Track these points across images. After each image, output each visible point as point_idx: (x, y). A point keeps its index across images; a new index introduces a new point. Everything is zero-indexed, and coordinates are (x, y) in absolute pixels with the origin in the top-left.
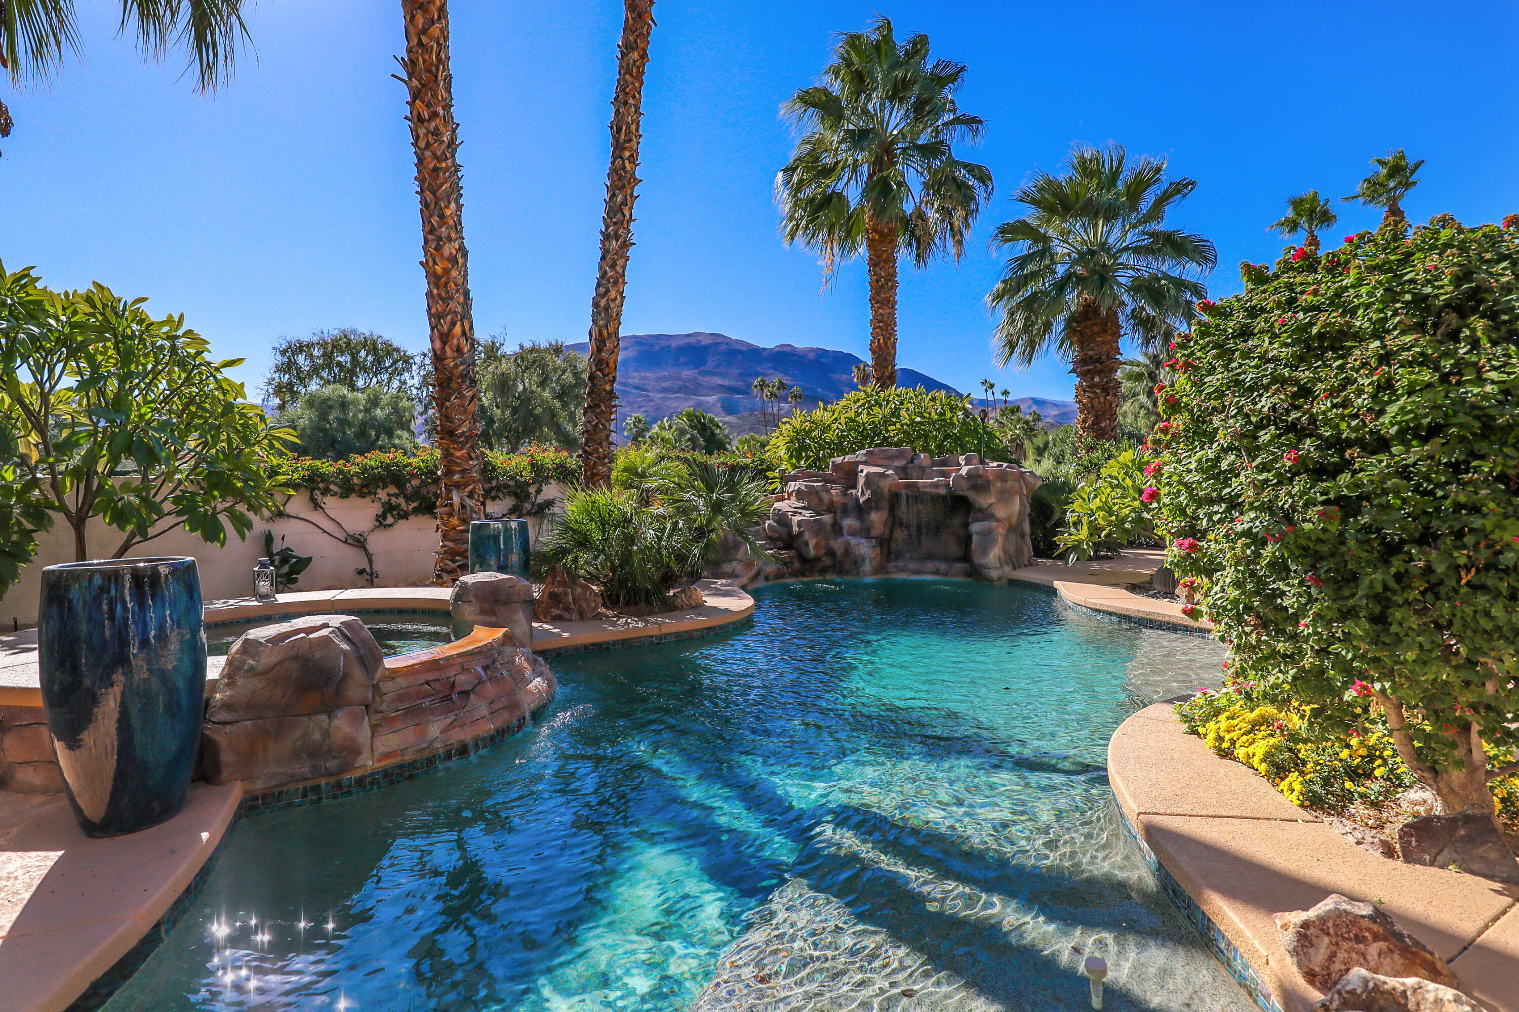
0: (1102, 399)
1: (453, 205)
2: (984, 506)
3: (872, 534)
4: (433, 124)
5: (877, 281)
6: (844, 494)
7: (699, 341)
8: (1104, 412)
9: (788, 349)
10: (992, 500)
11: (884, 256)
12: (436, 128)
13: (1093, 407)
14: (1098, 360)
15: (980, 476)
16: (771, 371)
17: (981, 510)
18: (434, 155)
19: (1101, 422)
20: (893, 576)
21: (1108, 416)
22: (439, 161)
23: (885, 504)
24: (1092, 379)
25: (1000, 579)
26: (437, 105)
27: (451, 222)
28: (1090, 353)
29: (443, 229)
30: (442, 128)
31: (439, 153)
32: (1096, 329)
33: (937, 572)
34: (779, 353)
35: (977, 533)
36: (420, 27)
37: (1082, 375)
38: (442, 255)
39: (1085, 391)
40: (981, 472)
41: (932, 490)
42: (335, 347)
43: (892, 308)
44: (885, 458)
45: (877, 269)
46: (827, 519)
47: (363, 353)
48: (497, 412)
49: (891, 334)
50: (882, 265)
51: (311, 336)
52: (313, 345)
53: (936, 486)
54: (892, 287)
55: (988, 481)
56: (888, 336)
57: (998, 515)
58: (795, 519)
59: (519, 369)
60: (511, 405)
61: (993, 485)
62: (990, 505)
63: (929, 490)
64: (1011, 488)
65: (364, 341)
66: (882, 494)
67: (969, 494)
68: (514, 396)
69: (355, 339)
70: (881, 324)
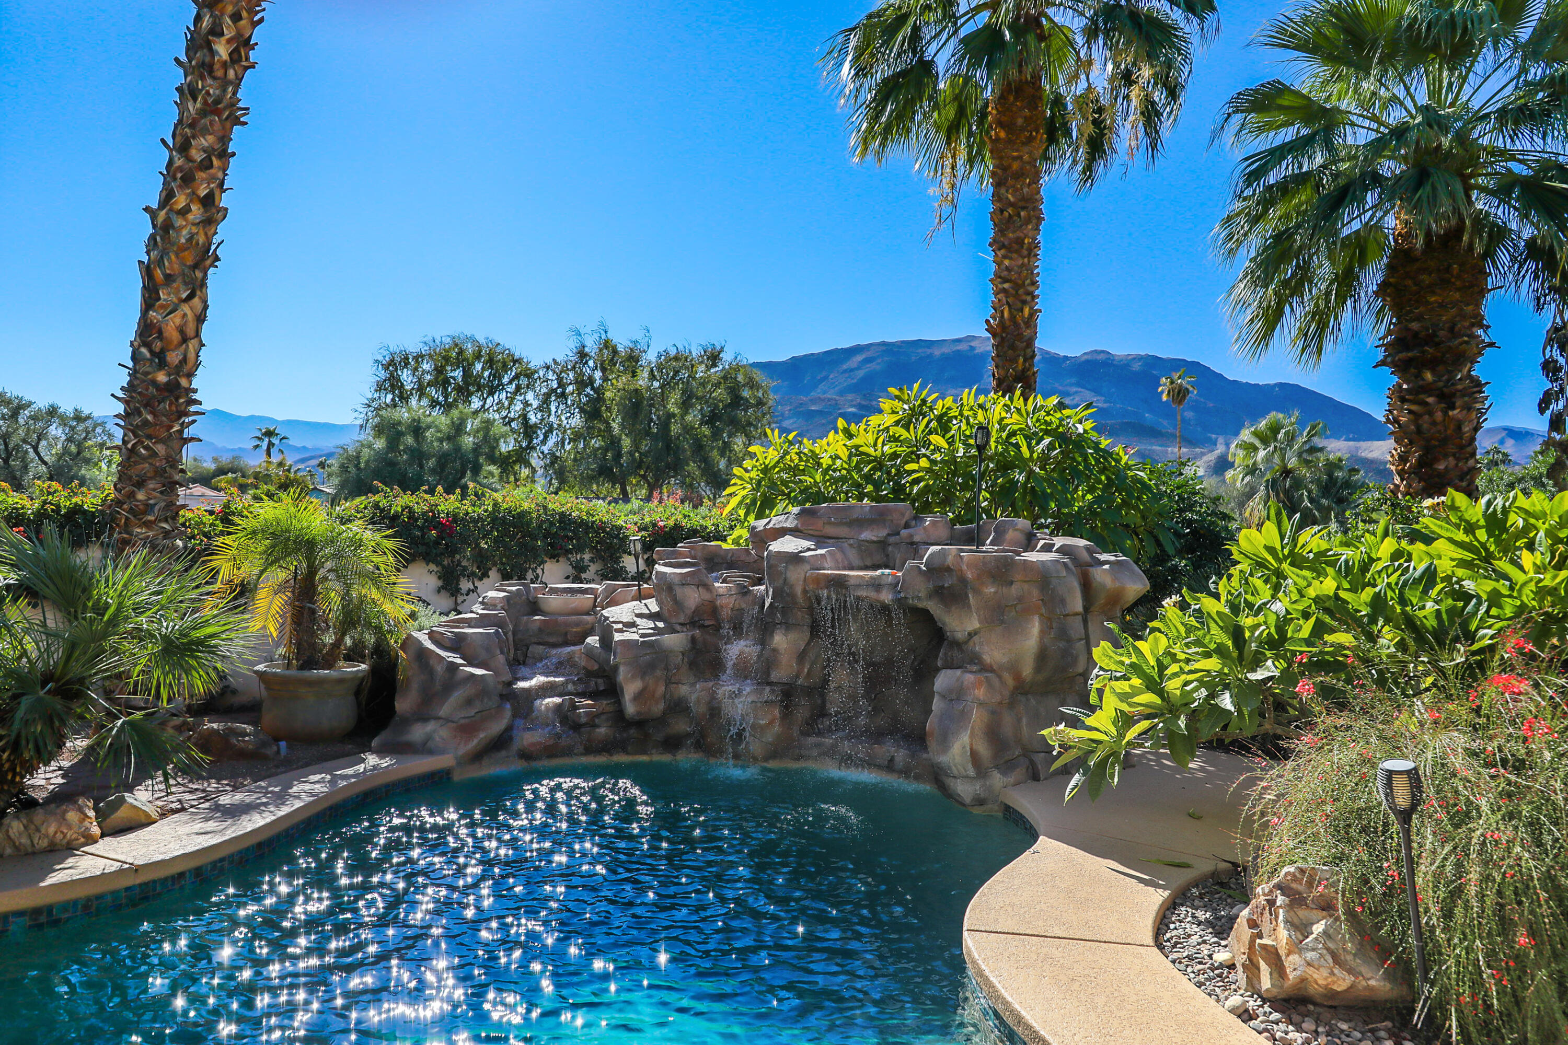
0: (1439, 416)
2: (960, 636)
3: (775, 676)
5: (1002, 211)
6: (744, 592)
7: (972, 348)
8: (1444, 441)
9: (1102, 357)
10: (974, 624)
11: (1015, 166)
13: (1419, 431)
14: (1430, 339)
15: (948, 569)
16: (1074, 389)
17: (956, 644)
19: (1436, 460)
20: (811, 765)
21: (1451, 449)
23: (801, 616)
24: (1418, 376)
25: (980, 802)
28: (1415, 326)
32: (1426, 279)
33: (890, 766)
34: (1087, 362)
35: (939, 693)
37: (1401, 368)
39: (1403, 400)
40: (950, 560)
41: (873, 594)
42: (447, 359)
43: (1029, 256)
44: (841, 524)
45: (1003, 191)
46: (675, 641)
47: (478, 367)
48: (626, 442)
49: (1024, 302)
50: (1010, 182)
51: (421, 345)
52: (422, 356)
53: (876, 585)
54: (1028, 221)
55: (963, 580)
56: (1019, 305)
57: (987, 659)
58: (617, 637)
59: (656, 384)
60: (648, 433)
61: (977, 592)
62: (971, 635)
63: (863, 593)
64: (1020, 599)
65: (480, 351)
66: (793, 596)
67: (934, 607)
68: (651, 420)
69: (470, 348)
70: (1006, 286)
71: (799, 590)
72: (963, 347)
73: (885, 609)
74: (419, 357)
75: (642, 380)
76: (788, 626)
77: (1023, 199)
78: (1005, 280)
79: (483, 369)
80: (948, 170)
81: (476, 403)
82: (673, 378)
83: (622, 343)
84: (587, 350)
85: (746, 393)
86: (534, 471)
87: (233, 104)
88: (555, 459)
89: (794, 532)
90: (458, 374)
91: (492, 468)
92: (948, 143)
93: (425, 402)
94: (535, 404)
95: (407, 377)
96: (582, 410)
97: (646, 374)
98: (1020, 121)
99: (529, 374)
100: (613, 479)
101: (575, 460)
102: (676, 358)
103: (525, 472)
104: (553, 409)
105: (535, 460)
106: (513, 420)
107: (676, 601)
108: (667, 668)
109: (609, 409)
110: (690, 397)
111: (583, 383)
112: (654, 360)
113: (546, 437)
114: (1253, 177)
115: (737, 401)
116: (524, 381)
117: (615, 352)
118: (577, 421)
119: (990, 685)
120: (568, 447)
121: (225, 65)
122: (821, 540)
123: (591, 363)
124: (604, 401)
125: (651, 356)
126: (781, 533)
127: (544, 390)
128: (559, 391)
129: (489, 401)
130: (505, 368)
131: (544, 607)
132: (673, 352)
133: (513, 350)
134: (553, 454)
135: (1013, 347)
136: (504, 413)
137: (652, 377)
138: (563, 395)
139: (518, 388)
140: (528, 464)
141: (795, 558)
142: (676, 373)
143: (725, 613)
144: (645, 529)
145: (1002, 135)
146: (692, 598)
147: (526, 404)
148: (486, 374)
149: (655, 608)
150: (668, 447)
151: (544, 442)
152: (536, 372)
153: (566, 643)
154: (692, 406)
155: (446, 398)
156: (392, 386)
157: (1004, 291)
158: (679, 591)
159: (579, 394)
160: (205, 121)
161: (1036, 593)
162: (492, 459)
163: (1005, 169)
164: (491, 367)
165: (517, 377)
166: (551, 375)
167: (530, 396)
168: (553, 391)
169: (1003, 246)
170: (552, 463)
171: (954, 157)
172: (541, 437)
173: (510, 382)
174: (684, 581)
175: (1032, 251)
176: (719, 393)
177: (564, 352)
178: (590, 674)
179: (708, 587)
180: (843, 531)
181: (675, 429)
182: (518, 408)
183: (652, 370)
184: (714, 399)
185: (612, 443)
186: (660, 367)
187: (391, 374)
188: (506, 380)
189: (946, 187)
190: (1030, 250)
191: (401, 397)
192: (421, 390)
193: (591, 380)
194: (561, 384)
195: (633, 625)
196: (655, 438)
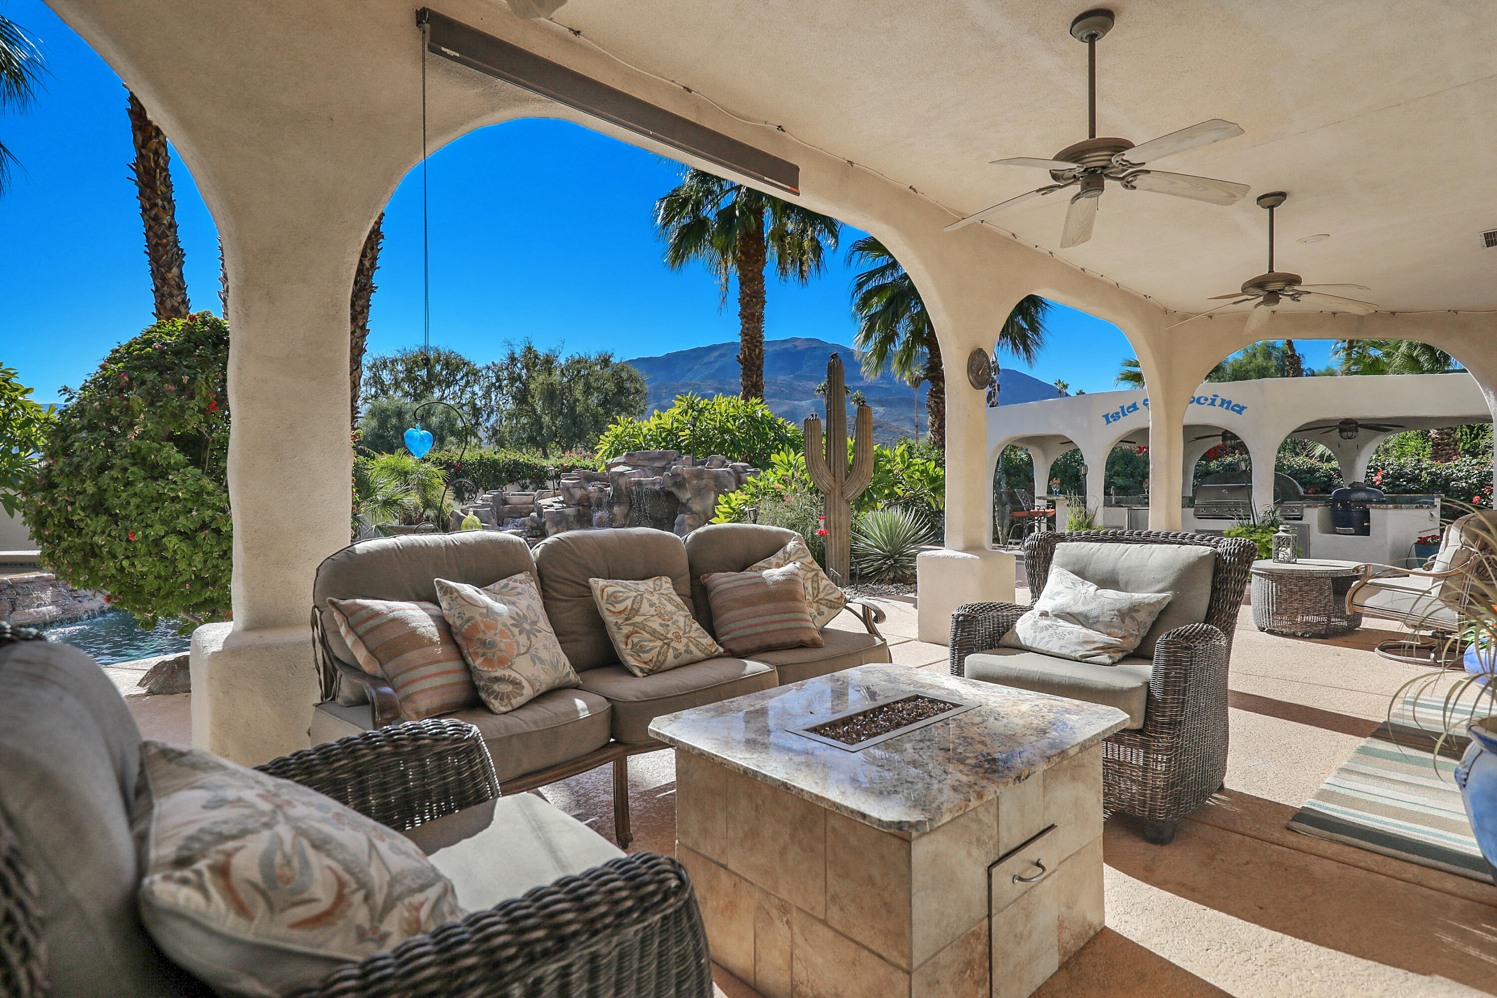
1: (175, 270)
2: (684, 501)
4: (153, 212)
6: (601, 490)
7: (795, 347)
10: (688, 496)
12: (156, 215)
15: (679, 474)
17: (684, 505)
18: (156, 235)
22: (160, 239)
23: (625, 498)
26: (156, 198)
27: (173, 282)
29: (165, 288)
30: (161, 214)
31: (159, 233)
35: (676, 524)
36: (140, 142)
38: (165, 308)
40: (679, 471)
41: (652, 487)
42: (415, 362)
43: (758, 322)
44: (645, 460)
45: (744, 288)
46: (571, 511)
47: (438, 368)
48: (546, 419)
49: (756, 346)
50: (748, 283)
51: (396, 352)
52: (396, 360)
53: (654, 483)
54: (757, 303)
55: (684, 478)
56: (753, 348)
57: (694, 509)
58: (545, 510)
59: (565, 380)
60: (561, 413)
61: (689, 483)
62: (688, 500)
63: (649, 487)
64: (706, 486)
65: (440, 357)
66: (621, 490)
67: (674, 490)
68: (563, 404)
69: (432, 355)
70: (747, 337)
71: (624, 488)
72: (789, 346)
73: (657, 492)
74: (394, 361)
75: (556, 377)
76: (620, 503)
77: (754, 292)
78: (746, 335)
79: (442, 369)
80: (723, 271)
81: (437, 394)
82: (577, 375)
83: (541, 350)
84: (516, 356)
85: (627, 385)
86: (481, 440)
87: (371, 286)
88: (495, 432)
89: (624, 464)
90: (424, 373)
91: (452, 439)
92: (723, 256)
93: (399, 393)
94: (480, 393)
95: (386, 376)
96: (513, 398)
97: (558, 373)
98: (752, 251)
99: (475, 373)
100: (537, 445)
101: (510, 432)
102: (579, 362)
103: (474, 441)
104: (493, 397)
105: (481, 433)
106: (464, 405)
107: (571, 495)
108: (567, 522)
109: (533, 397)
110: (589, 388)
111: (513, 379)
112: (563, 363)
113: (489, 416)
114: (860, 286)
115: (621, 390)
116: (471, 378)
117: (536, 357)
118: (510, 406)
119: (694, 518)
120: (504, 424)
121: (368, 269)
122: (635, 467)
123: (519, 365)
124: (529, 391)
125: (562, 360)
126: (618, 464)
127: (486, 384)
128: (497, 384)
129: (447, 392)
130: (458, 369)
131: (510, 502)
132: (577, 357)
133: (463, 356)
134: (494, 429)
135: (750, 370)
136: (457, 401)
137: (563, 374)
138: (500, 387)
139: (468, 382)
140: (476, 436)
141: (622, 474)
142: (579, 372)
143: (593, 501)
144: (557, 467)
145: (743, 258)
146: (578, 493)
147: (474, 393)
148: (444, 373)
149: (561, 498)
150: (574, 423)
151: (487, 420)
152: (480, 371)
153: (521, 517)
154: (592, 394)
155: (415, 390)
156: (375, 382)
157: (746, 340)
158: (572, 490)
159: (512, 386)
160: (361, 294)
161: (712, 482)
162: (453, 433)
163: (745, 276)
164: (447, 368)
165: (467, 375)
166: (490, 374)
167: (476, 388)
168: (493, 384)
169: (745, 317)
170: (494, 435)
171: (726, 263)
172: (485, 417)
173: (462, 379)
174: (574, 486)
175: (760, 319)
176: (610, 386)
177: (500, 357)
178: (533, 528)
179: (585, 489)
180: (646, 463)
181: (579, 409)
182: (467, 397)
183: (562, 370)
184: (606, 389)
185: (536, 420)
186: (568, 368)
187: (375, 375)
188: (458, 377)
189: (723, 280)
190: (758, 319)
191: (382, 390)
192: (397, 385)
193: (520, 376)
194: (498, 379)
195: (552, 506)
196: (565, 416)
